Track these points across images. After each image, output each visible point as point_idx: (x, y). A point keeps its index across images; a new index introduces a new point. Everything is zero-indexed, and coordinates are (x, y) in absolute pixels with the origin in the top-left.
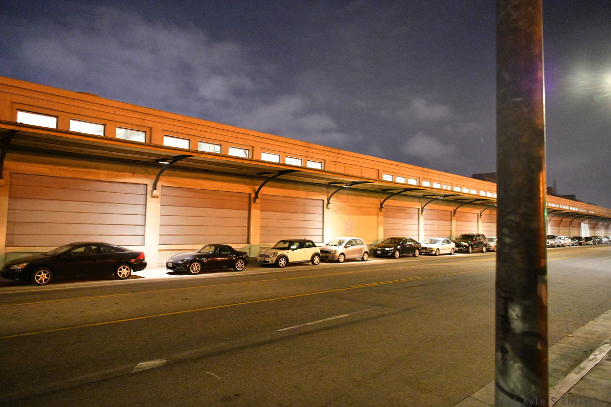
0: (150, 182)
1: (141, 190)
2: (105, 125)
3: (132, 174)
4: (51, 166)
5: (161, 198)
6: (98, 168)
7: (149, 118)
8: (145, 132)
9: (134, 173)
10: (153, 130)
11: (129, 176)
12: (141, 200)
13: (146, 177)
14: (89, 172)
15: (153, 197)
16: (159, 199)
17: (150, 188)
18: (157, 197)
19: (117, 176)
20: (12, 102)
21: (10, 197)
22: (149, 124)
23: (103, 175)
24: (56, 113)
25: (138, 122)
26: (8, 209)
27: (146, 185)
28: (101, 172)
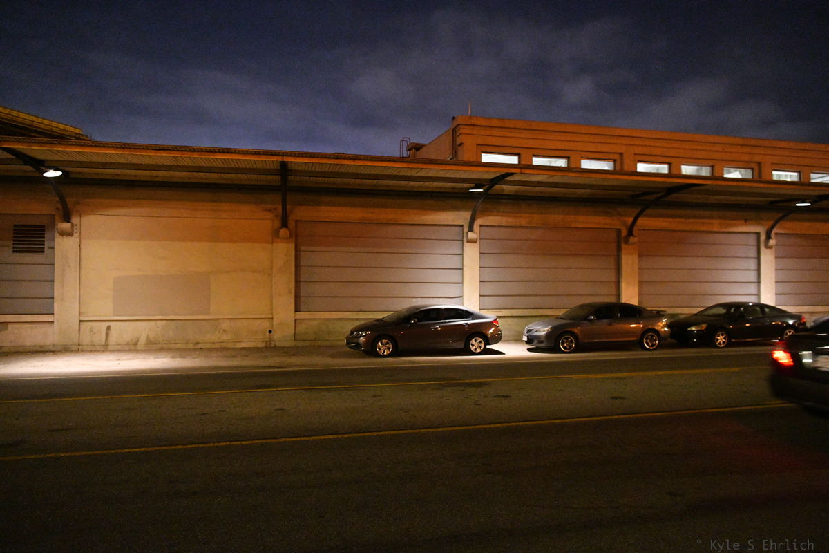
0: (761, 230)
1: (752, 240)
2: (712, 167)
3: (743, 222)
4: (671, 220)
5: (776, 250)
6: (712, 217)
7: (758, 150)
8: (752, 169)
9: (746, 221)
10: (763, 166)
11: (742, 225)
12: (753, 252)
13: (759, 224)
14: (703, 223)
15: (767, 247)
16: (773, 250)
17: (763, 237)
18: (770, 247)
19: (730, 225)
20: (635, 154)
21: (640, 256)
22: (757, 158)
23: (715, 225)
24: (668, 160)
25: (746, 158)
26: (639, 268)
27: (758, 234)
28: (714, 221)
